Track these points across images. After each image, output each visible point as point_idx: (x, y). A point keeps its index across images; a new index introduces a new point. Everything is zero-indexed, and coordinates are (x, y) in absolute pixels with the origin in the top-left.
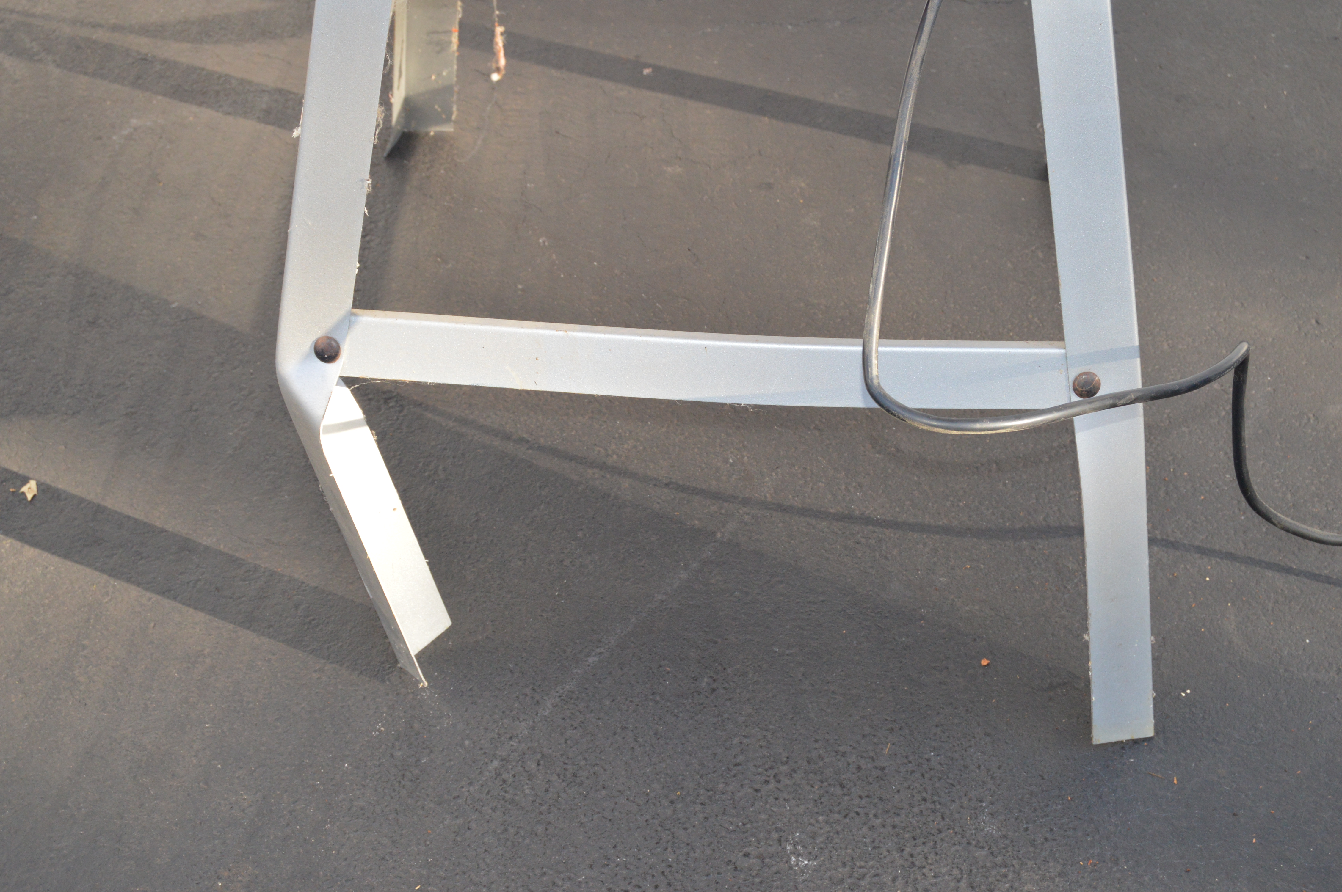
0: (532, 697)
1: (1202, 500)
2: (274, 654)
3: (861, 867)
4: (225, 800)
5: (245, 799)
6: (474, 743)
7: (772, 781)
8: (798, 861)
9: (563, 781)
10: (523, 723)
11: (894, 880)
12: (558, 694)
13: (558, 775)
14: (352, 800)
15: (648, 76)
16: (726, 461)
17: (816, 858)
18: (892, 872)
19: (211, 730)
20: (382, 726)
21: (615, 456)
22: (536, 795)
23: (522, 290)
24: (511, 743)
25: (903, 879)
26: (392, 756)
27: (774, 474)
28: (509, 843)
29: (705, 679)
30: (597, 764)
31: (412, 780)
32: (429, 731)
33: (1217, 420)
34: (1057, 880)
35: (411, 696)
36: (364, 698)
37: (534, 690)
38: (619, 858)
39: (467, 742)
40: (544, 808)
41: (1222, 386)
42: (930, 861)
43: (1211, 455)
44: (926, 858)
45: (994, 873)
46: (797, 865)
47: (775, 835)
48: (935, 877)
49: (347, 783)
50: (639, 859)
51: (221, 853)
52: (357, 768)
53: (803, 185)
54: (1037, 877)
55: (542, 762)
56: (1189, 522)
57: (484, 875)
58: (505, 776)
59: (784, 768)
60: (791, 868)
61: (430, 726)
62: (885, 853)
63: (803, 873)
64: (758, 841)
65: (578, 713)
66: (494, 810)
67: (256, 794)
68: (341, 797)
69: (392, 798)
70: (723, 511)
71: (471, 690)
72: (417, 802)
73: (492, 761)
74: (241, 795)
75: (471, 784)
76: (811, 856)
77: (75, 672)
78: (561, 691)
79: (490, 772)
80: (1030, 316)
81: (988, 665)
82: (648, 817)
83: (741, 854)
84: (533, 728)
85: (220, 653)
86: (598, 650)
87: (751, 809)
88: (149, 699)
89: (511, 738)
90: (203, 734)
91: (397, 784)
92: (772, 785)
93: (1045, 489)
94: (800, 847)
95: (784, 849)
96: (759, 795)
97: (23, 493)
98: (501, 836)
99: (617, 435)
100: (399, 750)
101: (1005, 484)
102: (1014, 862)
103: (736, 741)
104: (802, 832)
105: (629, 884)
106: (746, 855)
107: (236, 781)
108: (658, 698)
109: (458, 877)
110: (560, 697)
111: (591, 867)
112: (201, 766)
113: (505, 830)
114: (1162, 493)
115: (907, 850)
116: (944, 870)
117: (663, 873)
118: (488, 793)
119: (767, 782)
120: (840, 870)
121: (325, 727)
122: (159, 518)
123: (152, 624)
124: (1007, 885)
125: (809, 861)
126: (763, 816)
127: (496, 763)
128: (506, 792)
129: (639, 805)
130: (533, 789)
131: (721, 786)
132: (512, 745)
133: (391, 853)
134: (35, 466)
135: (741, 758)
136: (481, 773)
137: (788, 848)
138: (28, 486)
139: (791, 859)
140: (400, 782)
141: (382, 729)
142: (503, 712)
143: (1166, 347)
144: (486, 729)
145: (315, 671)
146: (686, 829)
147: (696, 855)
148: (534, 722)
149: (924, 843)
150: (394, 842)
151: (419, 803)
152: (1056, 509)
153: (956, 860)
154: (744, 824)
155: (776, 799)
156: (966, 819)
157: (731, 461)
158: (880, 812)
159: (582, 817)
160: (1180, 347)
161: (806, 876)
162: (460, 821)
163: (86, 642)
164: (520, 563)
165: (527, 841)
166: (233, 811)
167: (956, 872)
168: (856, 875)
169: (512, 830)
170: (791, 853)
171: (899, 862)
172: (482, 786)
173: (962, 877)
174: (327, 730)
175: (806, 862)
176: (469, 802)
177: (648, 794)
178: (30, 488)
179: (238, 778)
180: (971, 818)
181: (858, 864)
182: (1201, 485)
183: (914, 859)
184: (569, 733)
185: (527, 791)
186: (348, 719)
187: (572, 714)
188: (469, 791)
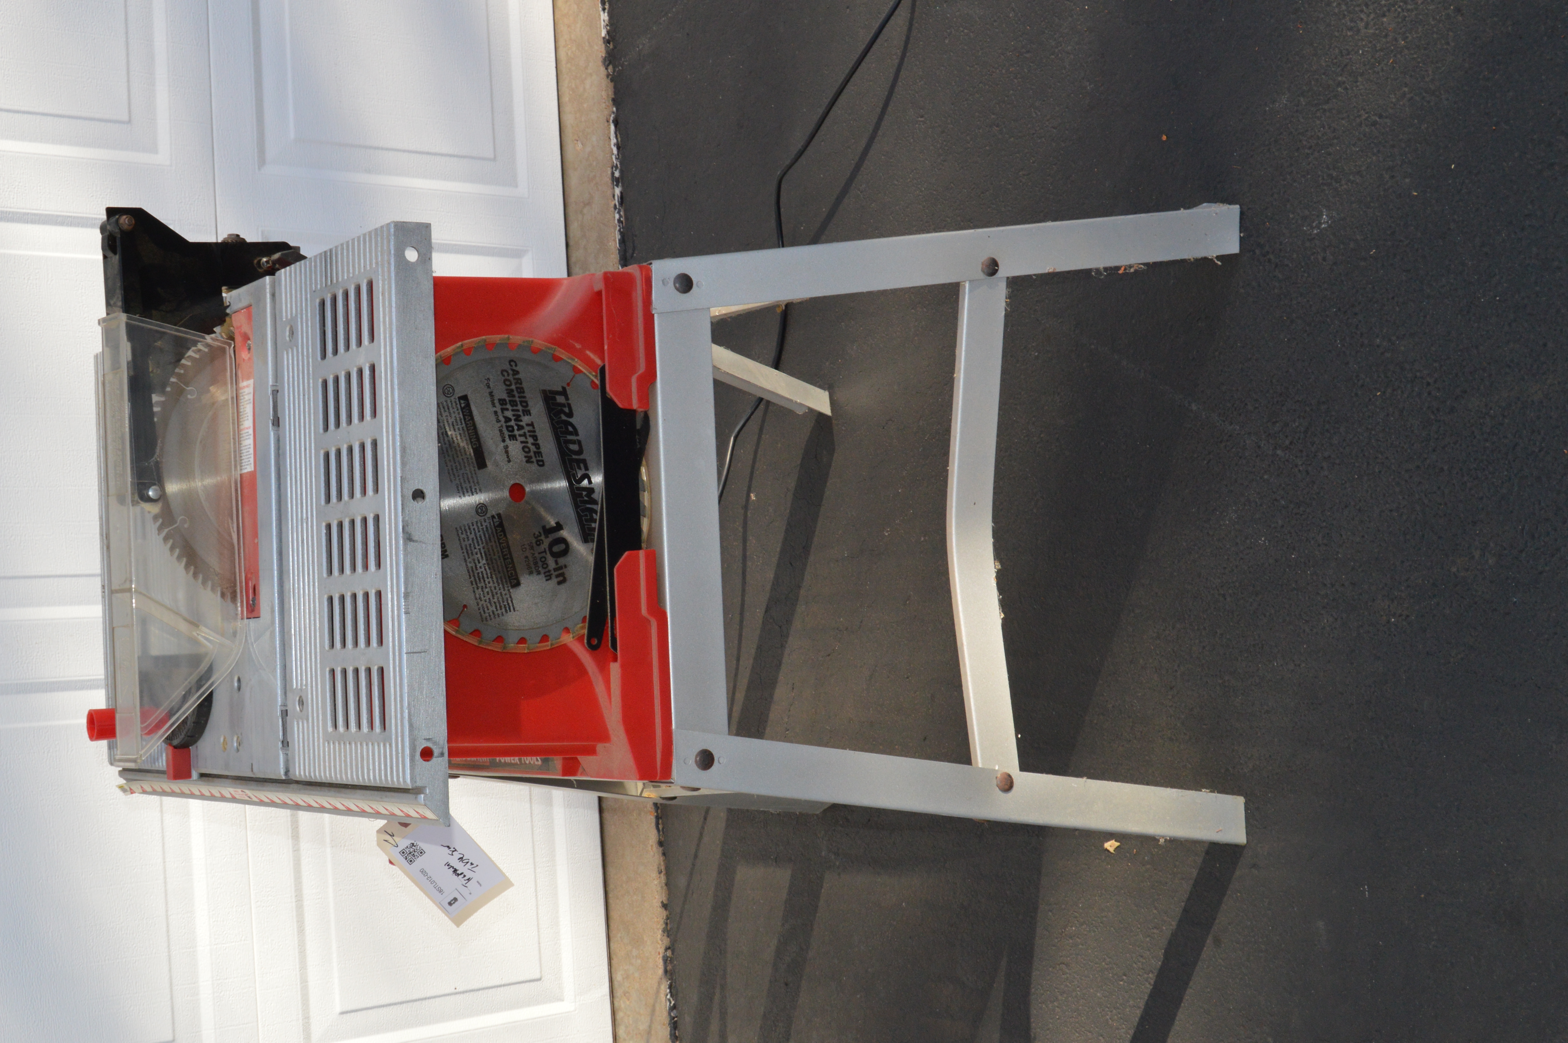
0: (1227, 441)
1: (1030, 27)
2: (1217, 632)
3: (1323, 179)
4: (1329, 635)
5: (1327, 621)
6: (1266, 472)
7: (1268, 257)
8: (1324, 223)
9: (1286, 401)
10: (1247, 442)
11: (1330, 154)
12: (1223, 423)
13: (1283, 405)
14: (1319, 545)
15: (756, 496)
16: (1037, 358)
17: (1322, 212)
18: (1325, 157)
19: (1278, 660)
20: (1261, 540)
21: (1042, 436)
22: (1299, 417)
23: (924, 536)
24: (1262, 445)
25: (1328, 148)
26: (1283, 526)
27: (1043, 322)
28: (1337, 426)
29: (1200, 324)
30: (1271, 381)
31: (1299, 507)
32: (1261, 505)
33: (971, 34)
34: (1315, 45)
35: (1236, 526)
36: (1242, 559)
37: (1221, 442)
38: (1338, 346)
39: (1266, 477)
40: (1308, 409)
41: (946, 37)
42: (1313, 133)
43: (997, 30)
44: (1312, 136)
45: (1315, 88)
46: (1327, 222)
47: (1308, 244)
48: (1324, 127)
49: (1306, 552)
50: (1337, 331)
51: (1369, 626)
52: (1294, 549)
53: (827, 364)
54: (1315, 59)
55: (1274, 420)
56: (1046, 32)
57: (1363, 436)
58: (1287, 442)
59: (1258, 252)
60: (1330, 226)
61: (1257, 506)
62: (1311, 165)
63: (1332, 216)
64: (1313, 254)
65: (1235, 405)
66: (1313, 444)
67: (1322, 614)
68: (1317, 553)
69: (1313, 517)
70: (1074, 349)
71: (1226, 486)
72: (1314, 499)
73: (1278, 455)
74: (1325, 624)
75: (1296, 466)
76: (1320, 216)
77: (1247, 771)
78: (1220, 422)
79: (1286, 454)
80: (909, 180)
81: (1166, 135)
82: (1305, 335)
83: (1324, 263)
84: (1250, 434)
85: (1220, 671)
86: (1187, 405)
87: (1291, 265)
88: (1260, 712)
89: (1259, 447)
90: (1282, 665)
91: (1303, 516)
92: (1271, 256)
93: (1033, 134)
94: (1314, 224)
95: (1316, 234)
96: (1279, 263)
97: (1114, 851)
98: (1332, 431)
99: (1026, 439)
100: (1277, 523)
101: (1034, 162)
102: (1306, 77)
103: (1242, 291)
104: (1303, 226)
105: (1356, 334)
106: (1324, 259)
107: (1315, 630)
108: (1217, 353)
109: (1366, 454)
110: (1224, 421)
111: (1347, 363)
112: (1306, 660)
113: (1327, 431)
114: (1028, 55)
115: (1307, 151)
116: (1318, 122)
117: (1345, 312)
118: (1301, 451)
119: (1270, 261)
120: (1327, 192)
121: (1267, 580)
122: (1123, 746)
123: (1204, 727)
124: (1323, 76)
125: (1323, 215)
126: (1295, 256)
127: (1279, 452)
128: (1299, 439)
129: (1297, 344)
130: (1294, 421)
131: (1276, 291)
132: (1264, 445)
133: (1355, 506)
134: (1093, 848)
135: (1254, 284)
136: (1287, 461)
137: (1315, 232)
138: (1109, 848)
139: (1324, 228)
140: (1301, 515)
141: (1263, 539)
142: (1240, 458)
143: (922, 82)
144: (1254, 467)
145: (1225, 599)
146: (1311, 306)
147: (1329, 293)
148: (1245, 434)
149: (1300, 141)
150: (1346, 507)
151: (1315, 497)
152: (1047, 123)
153: (1310, 116)
154: (1302, 267)
155: (1281, 250)
156: (1280, 117)
157: (1036, 354)
158: (1281, 177)
159: (1311, 380)
160: (921, 73)
161: (1334, 214)
162: (1325, 465)
163: (1223, 771)
164: (1128, 480)
165: (1333, 413)
166: (1337, 626)
167: (1318, 114)
168: (1329, 181)
169: (1327, 426)
170: (1319, 228)
171: (1316, 154)
172: (1296, 457)
173: (1322, 109)
174: (1268, 578)
175: (1324, 217)
176: (1309, 463)
177: (1289, 340)
178: (1111, 846)
179: (1311, 630)
180: (1279, 115)
181: (1321, 181)
182: (1019, 31)
183: (1313, 144)
184: (1250, 407)
185: (1297, 424)
186: (1258, 565)
187: (1236, 409)
188: (1302, 465)
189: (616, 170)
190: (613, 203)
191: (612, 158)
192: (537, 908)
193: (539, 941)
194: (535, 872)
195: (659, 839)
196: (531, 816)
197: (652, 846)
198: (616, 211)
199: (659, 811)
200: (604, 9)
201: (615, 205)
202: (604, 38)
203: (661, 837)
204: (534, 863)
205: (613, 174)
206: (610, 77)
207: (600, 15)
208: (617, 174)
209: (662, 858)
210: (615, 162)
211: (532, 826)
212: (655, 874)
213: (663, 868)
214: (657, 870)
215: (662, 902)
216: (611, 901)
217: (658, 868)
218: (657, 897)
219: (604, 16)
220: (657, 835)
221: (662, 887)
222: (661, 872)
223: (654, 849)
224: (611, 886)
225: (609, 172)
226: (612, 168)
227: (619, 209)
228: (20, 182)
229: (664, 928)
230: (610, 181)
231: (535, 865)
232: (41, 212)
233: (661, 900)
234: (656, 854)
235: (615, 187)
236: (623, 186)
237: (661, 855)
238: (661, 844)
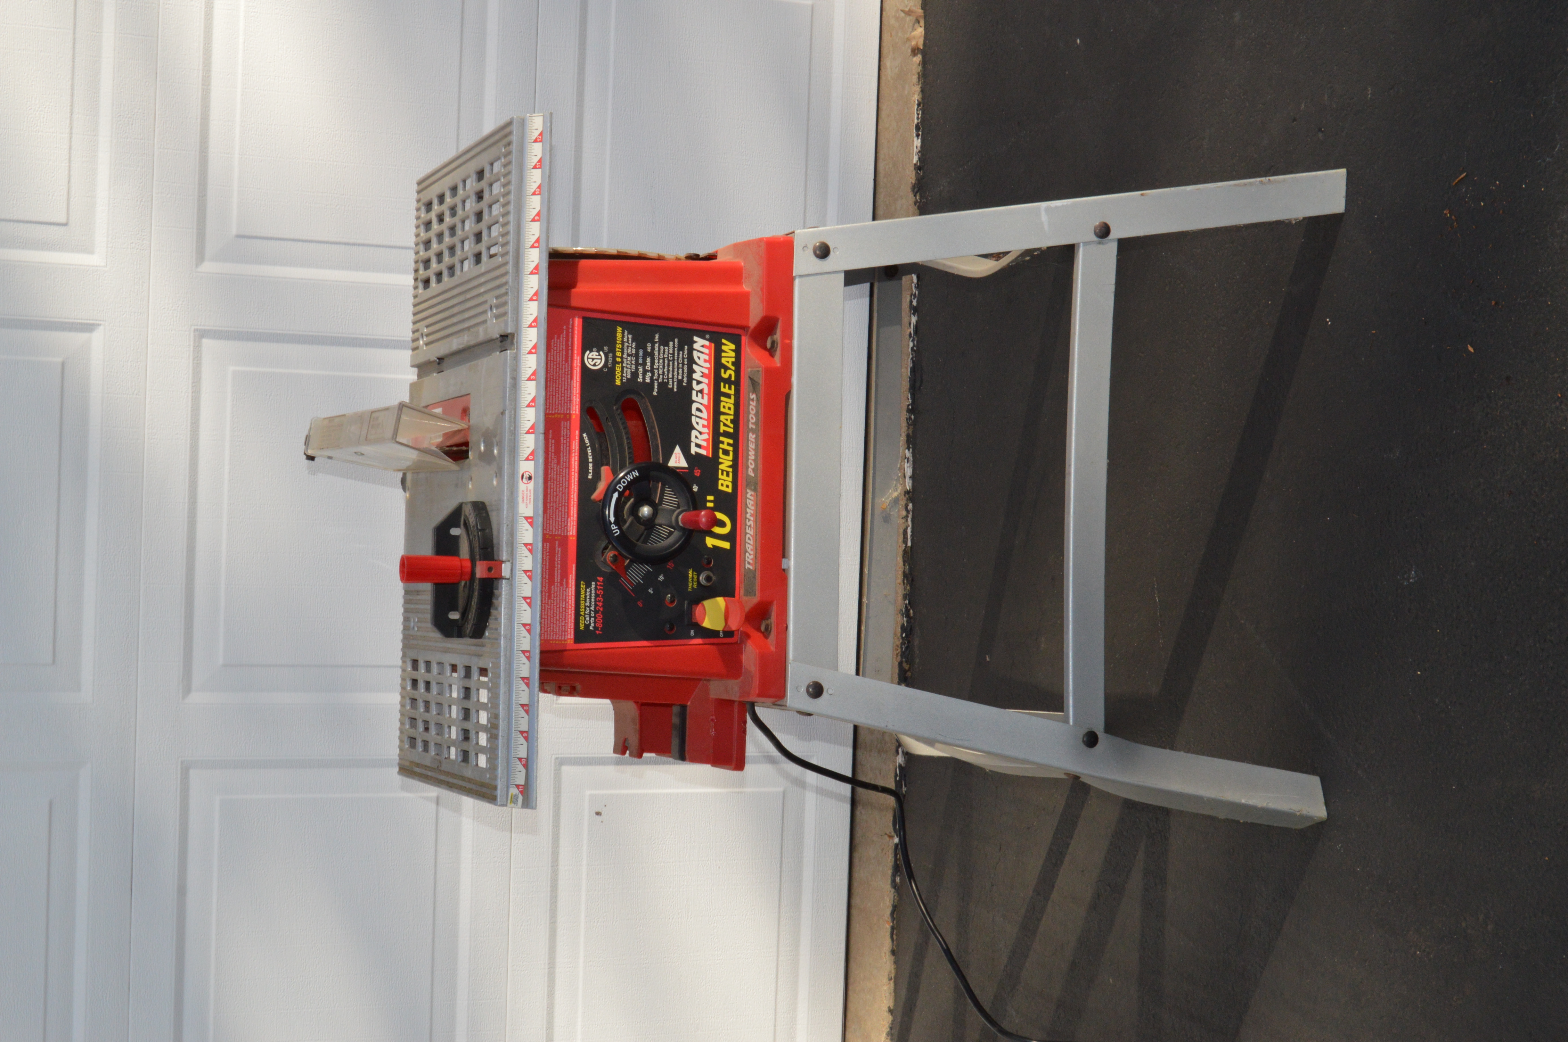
189: (914, 299)
190: (909, 331)
191: (912, 286)
192: (776, 993)
193: (775, 1024)
194: (777, 960)
195: (893, 948)
196: (779, 908)
197: (885, 953)
198: (911, 340)
199: (895, 922)
200: (918, 136)
201: (910, 333)
202: (915, 165)
203: (894, 947)
204: (778, 951)
205: (911, 302)
206: (918, 204)
207: (913, 141)
208: (915, 303)
209: (893, 966)
210: (914, 291)
211: (779, 917)
212: (885, 980)
213: (893, 975)
214: (887, 976)
215: (889, 1007)
216: (850, 993)
217: (889, 975)
218: (885, 1002)
219: (917, 142)
220: (891, 944)
221: (890, 993)
222: (891, 979)
223: (887, 956)
224: (851, 980)
225: (908, 300)
226: (911, 296)
227: (913, 338)
228: (352, 310)
229: (888, 1032)
230: (908, 309)
231: (778, 954)
232: (368, 337)
233: (888, 1005)
234: (888, 962)
235: (912, 315)
236: (918, 317)
237: (892, 963)
238: (893, 952)
